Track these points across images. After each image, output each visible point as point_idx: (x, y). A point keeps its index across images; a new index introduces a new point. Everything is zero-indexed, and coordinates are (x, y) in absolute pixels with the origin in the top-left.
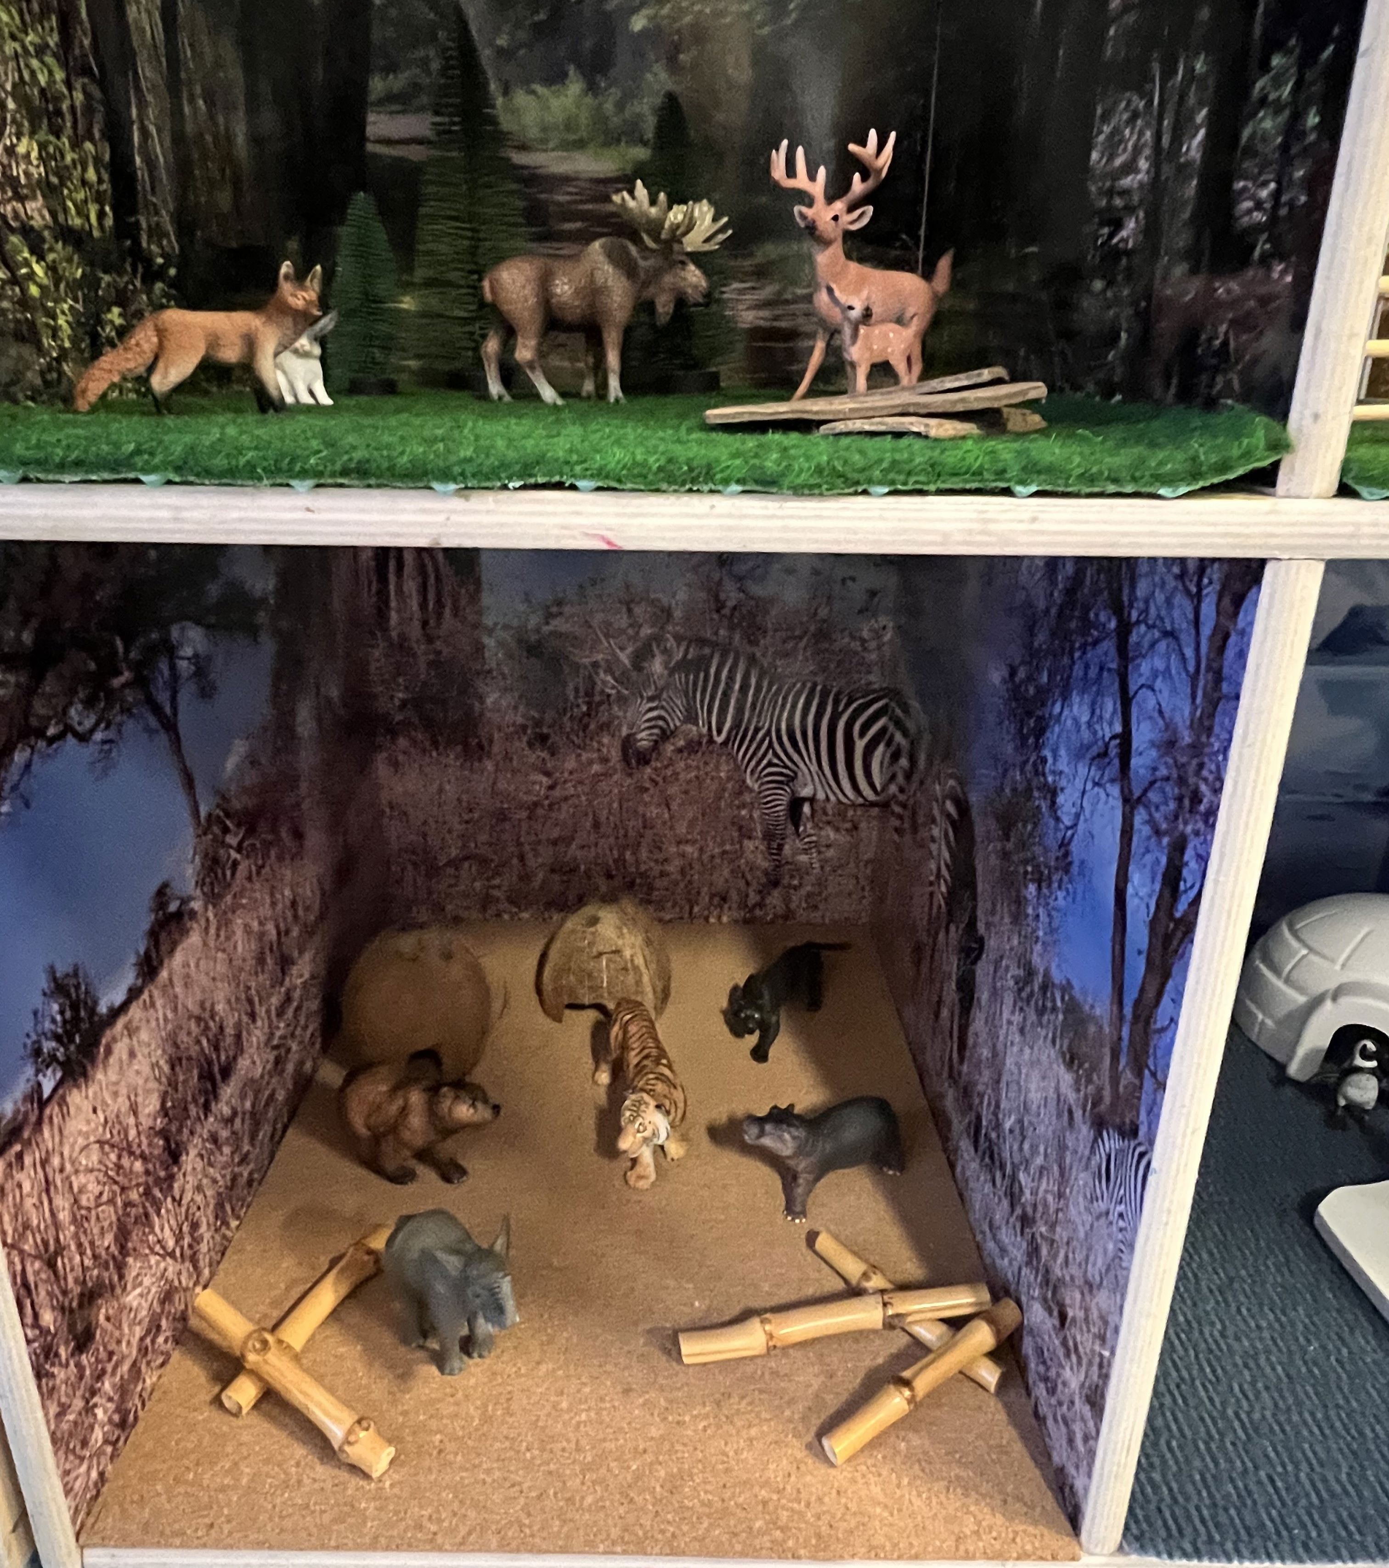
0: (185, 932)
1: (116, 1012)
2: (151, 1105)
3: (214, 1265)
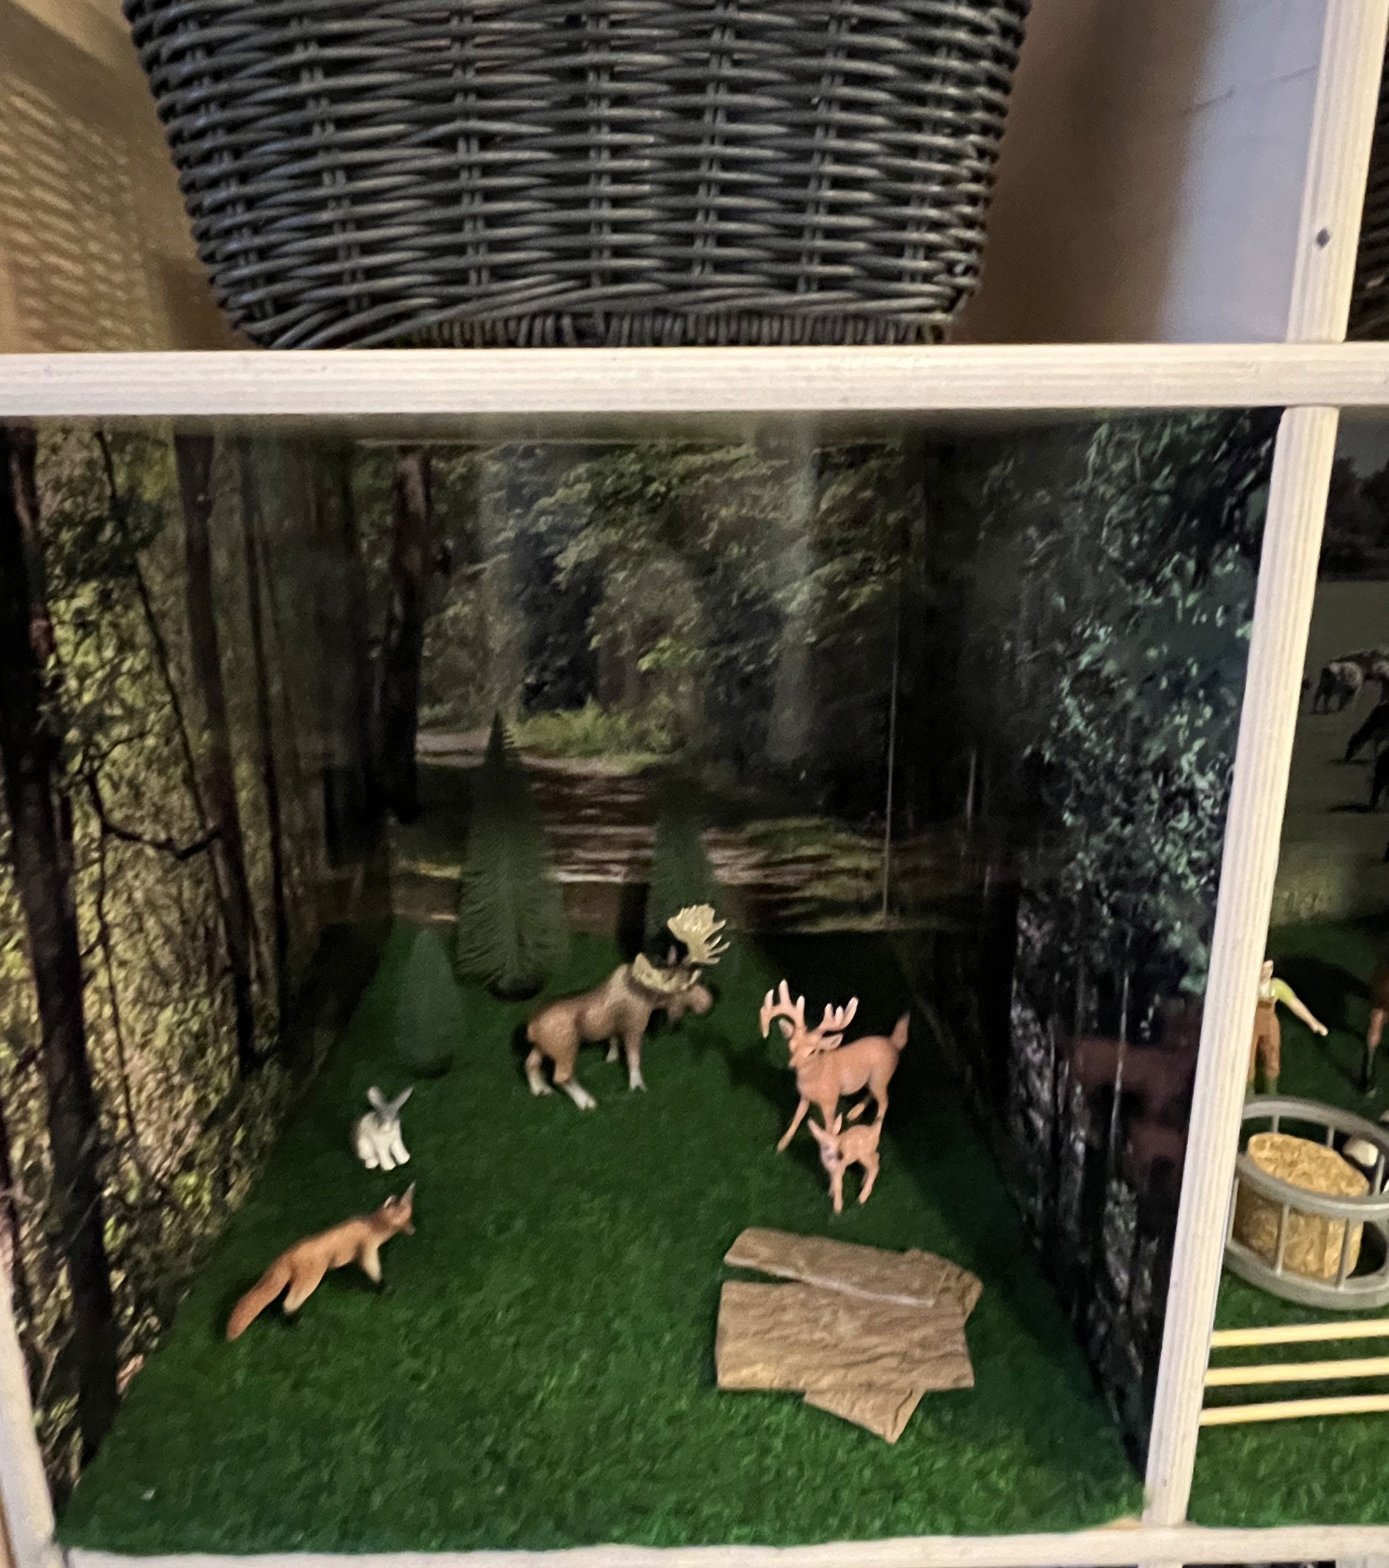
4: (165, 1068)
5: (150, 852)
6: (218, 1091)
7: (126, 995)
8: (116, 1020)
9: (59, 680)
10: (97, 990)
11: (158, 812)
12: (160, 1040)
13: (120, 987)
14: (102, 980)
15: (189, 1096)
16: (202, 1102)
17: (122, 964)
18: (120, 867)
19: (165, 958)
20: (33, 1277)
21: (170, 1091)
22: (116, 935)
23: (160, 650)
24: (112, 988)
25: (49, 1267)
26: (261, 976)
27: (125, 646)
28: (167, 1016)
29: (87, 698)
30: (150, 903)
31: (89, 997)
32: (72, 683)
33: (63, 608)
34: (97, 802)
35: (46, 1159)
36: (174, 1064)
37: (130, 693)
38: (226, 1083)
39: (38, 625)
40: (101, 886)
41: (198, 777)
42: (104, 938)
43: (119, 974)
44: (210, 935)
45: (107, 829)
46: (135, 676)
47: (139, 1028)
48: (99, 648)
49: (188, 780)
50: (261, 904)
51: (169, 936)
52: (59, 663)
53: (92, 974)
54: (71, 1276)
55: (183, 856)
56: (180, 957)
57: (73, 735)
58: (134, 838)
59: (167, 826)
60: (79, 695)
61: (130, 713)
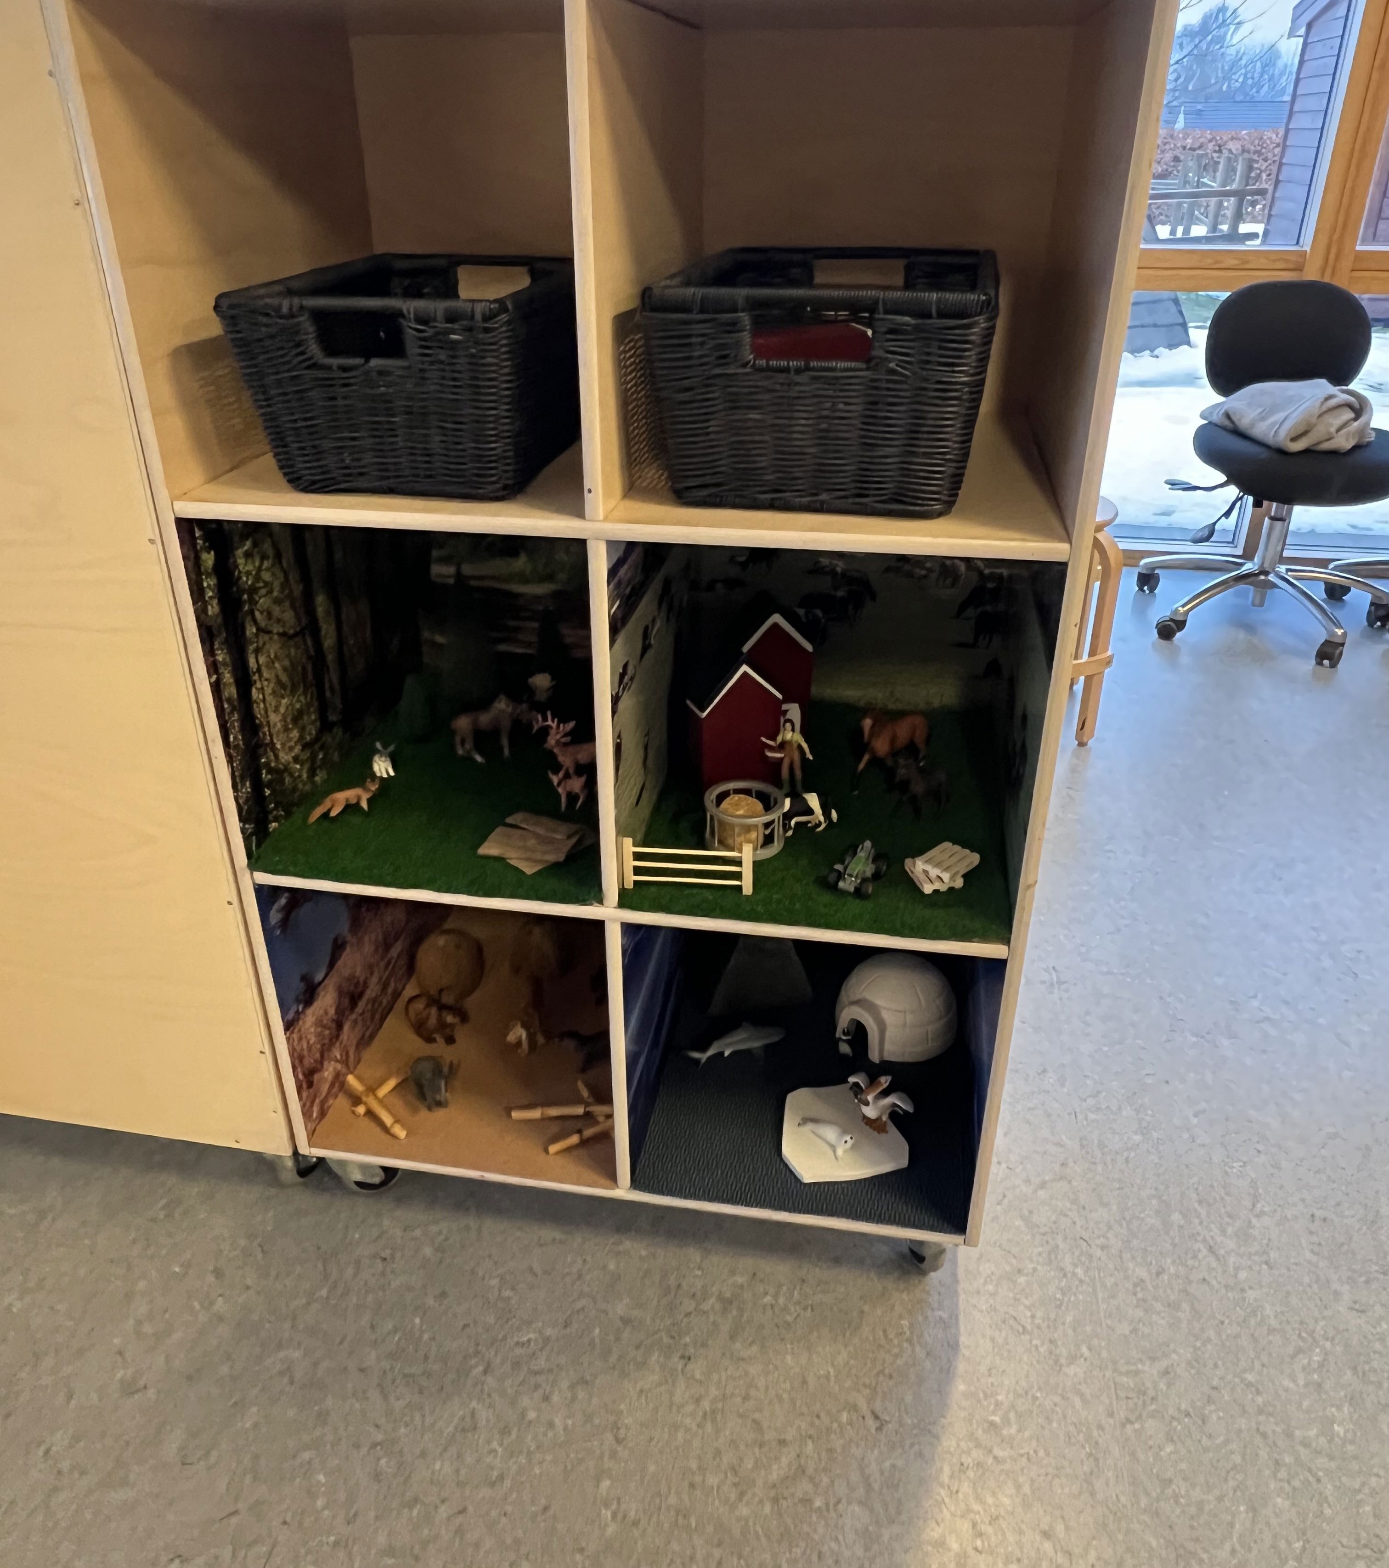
0: (345, 949)
1: (320, 983)
2: (332, 1011)
3: (355, 1067)
4: (285, 721)
5: (276, 637)
6: (310, 734)
7: (268, 691)
8: (264, 700)
9: (240, 578)
10: (257, 688)
11: (279, 621)
12: (282, 710)
13: (266, 688)
14: (259, 685)
15: (295, 734)
16: (301, 738)
17: (266, 680)
18: (264, 644)
19: (284, 678)
20: (238, 780)
21: (286, 730)
22: (263, 668)
23: (278, 556)
24: (262, 688)
25: (243, 778)
26: (332, 689)
27: (263, 558)
28: (284, 701)
29: (250, 583)
30: (276, 656)
31: (254, 690)
32: (245, 579)
33: (240, 552)
34: (255, 621)
35: (241, 743)
36: (289, 720)
37: (266, 576)
38: (314, 732)
39: (231, 561)
40: (257, 651)
41: (297, 605)
42: (259, 670)
43: (266, 683)
44: (304, 669)
45: (258, 629)
46: (267, 570)
47: (273, 704)
48: (253, 562)
49: (293, 607)
50: (330, 658)
51: (285, 669)
52: (240, 572)
53: (255, 682)
54: (250, 784)
55: (291, 637)
56: (291, 679)
57: (245, 597)
58: (269, 632)
59: (283, 626)
60: (247, 582)
61: (266, 584)
